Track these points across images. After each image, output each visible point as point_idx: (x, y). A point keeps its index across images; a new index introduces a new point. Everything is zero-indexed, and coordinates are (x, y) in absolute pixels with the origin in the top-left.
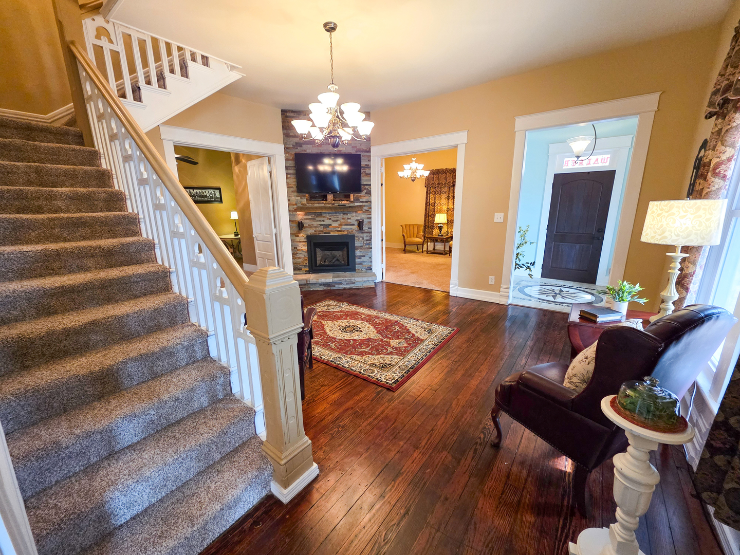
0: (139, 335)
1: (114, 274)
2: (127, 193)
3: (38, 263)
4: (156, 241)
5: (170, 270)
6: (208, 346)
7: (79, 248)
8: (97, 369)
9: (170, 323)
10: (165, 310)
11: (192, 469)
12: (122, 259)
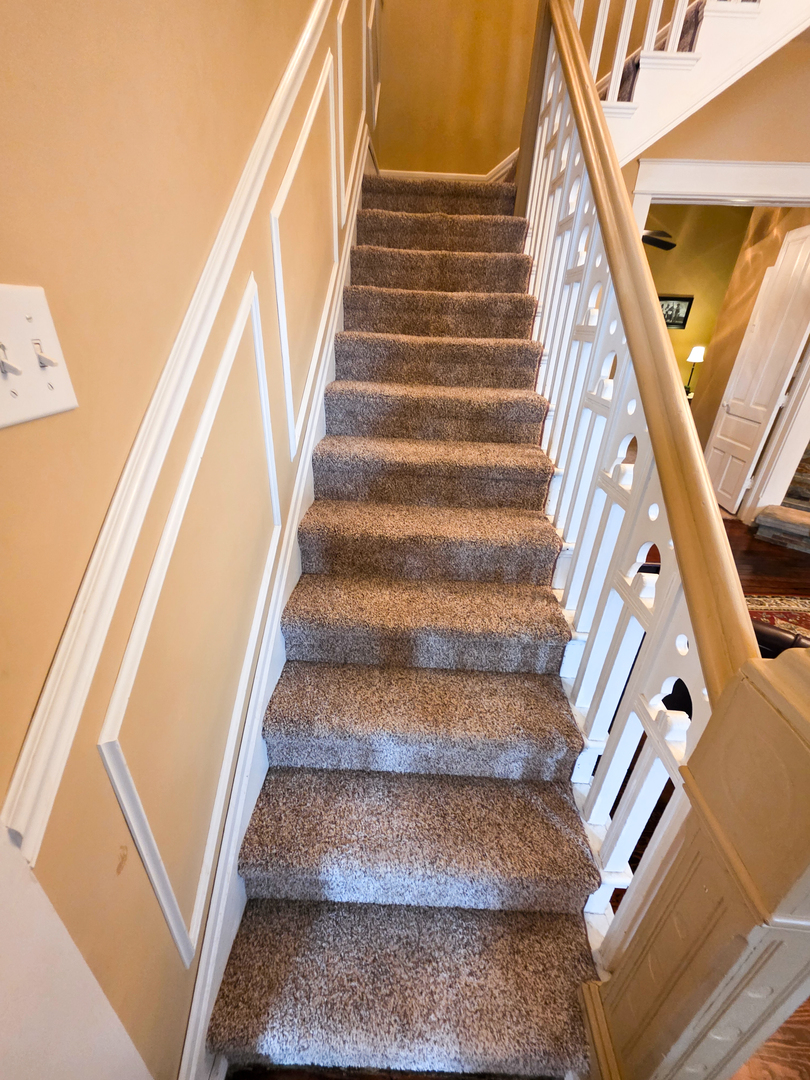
0: (467, 580)
1: (470, 457)
2: (541, 304)
3: (395, 415)
4: (552, 406)
5: (556, 469)
6: (562, 656)
7: (444, 400)
8: (391, 625)
9: (518, 575)
10: (519, 552)
11: (449, 898)
12: (491, 429)
